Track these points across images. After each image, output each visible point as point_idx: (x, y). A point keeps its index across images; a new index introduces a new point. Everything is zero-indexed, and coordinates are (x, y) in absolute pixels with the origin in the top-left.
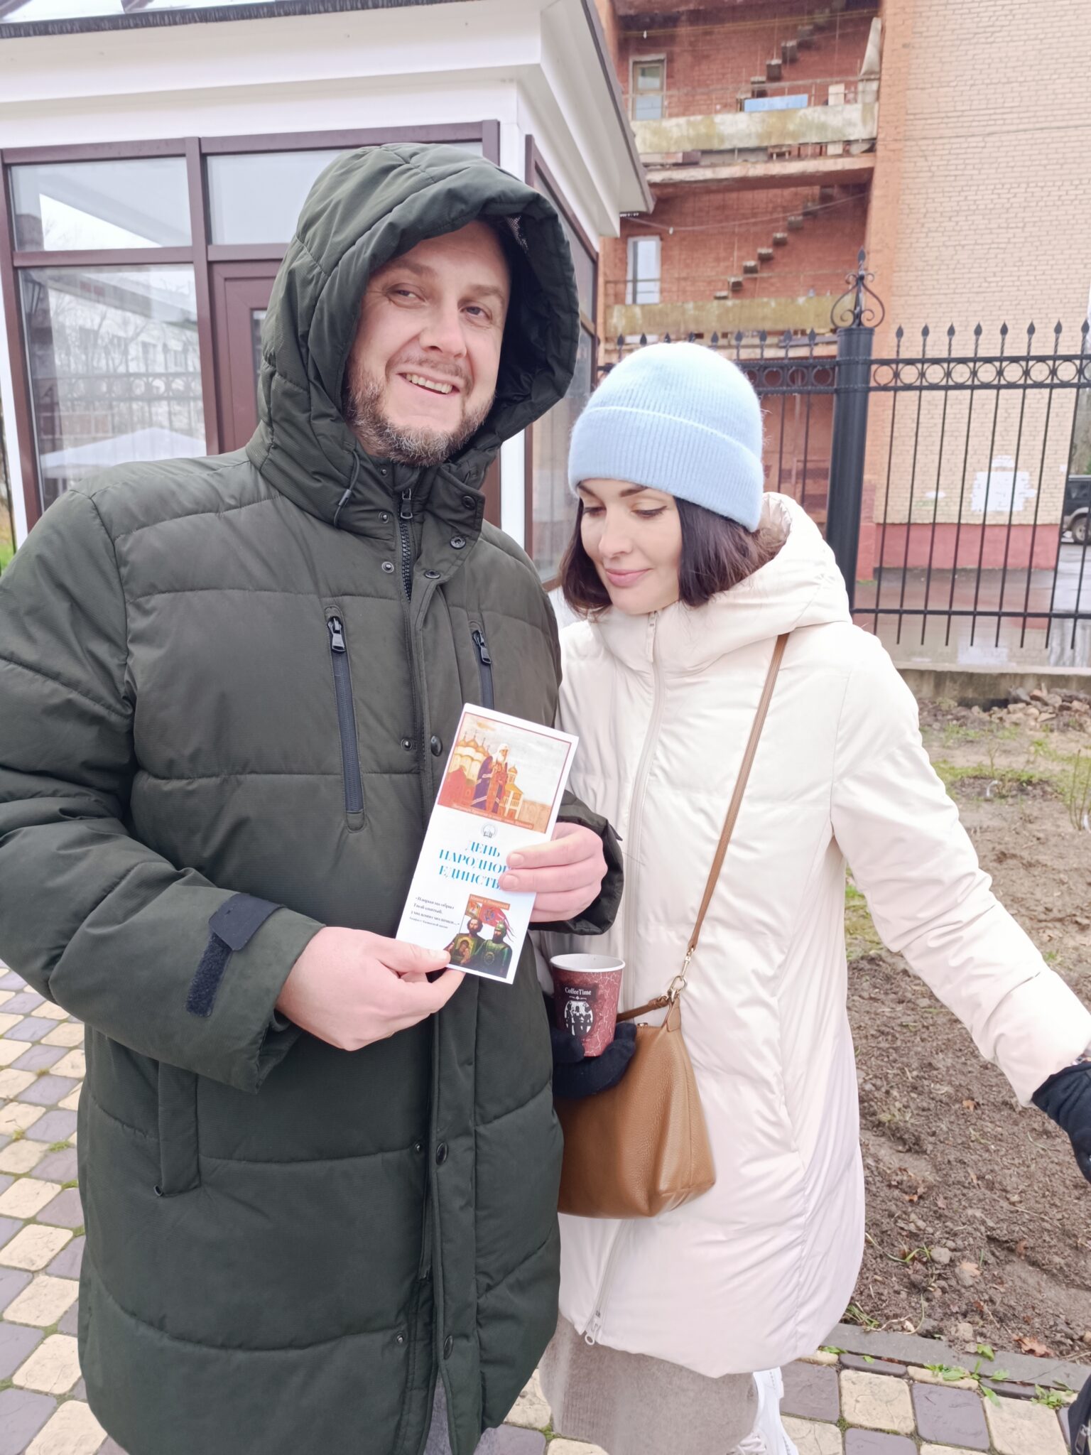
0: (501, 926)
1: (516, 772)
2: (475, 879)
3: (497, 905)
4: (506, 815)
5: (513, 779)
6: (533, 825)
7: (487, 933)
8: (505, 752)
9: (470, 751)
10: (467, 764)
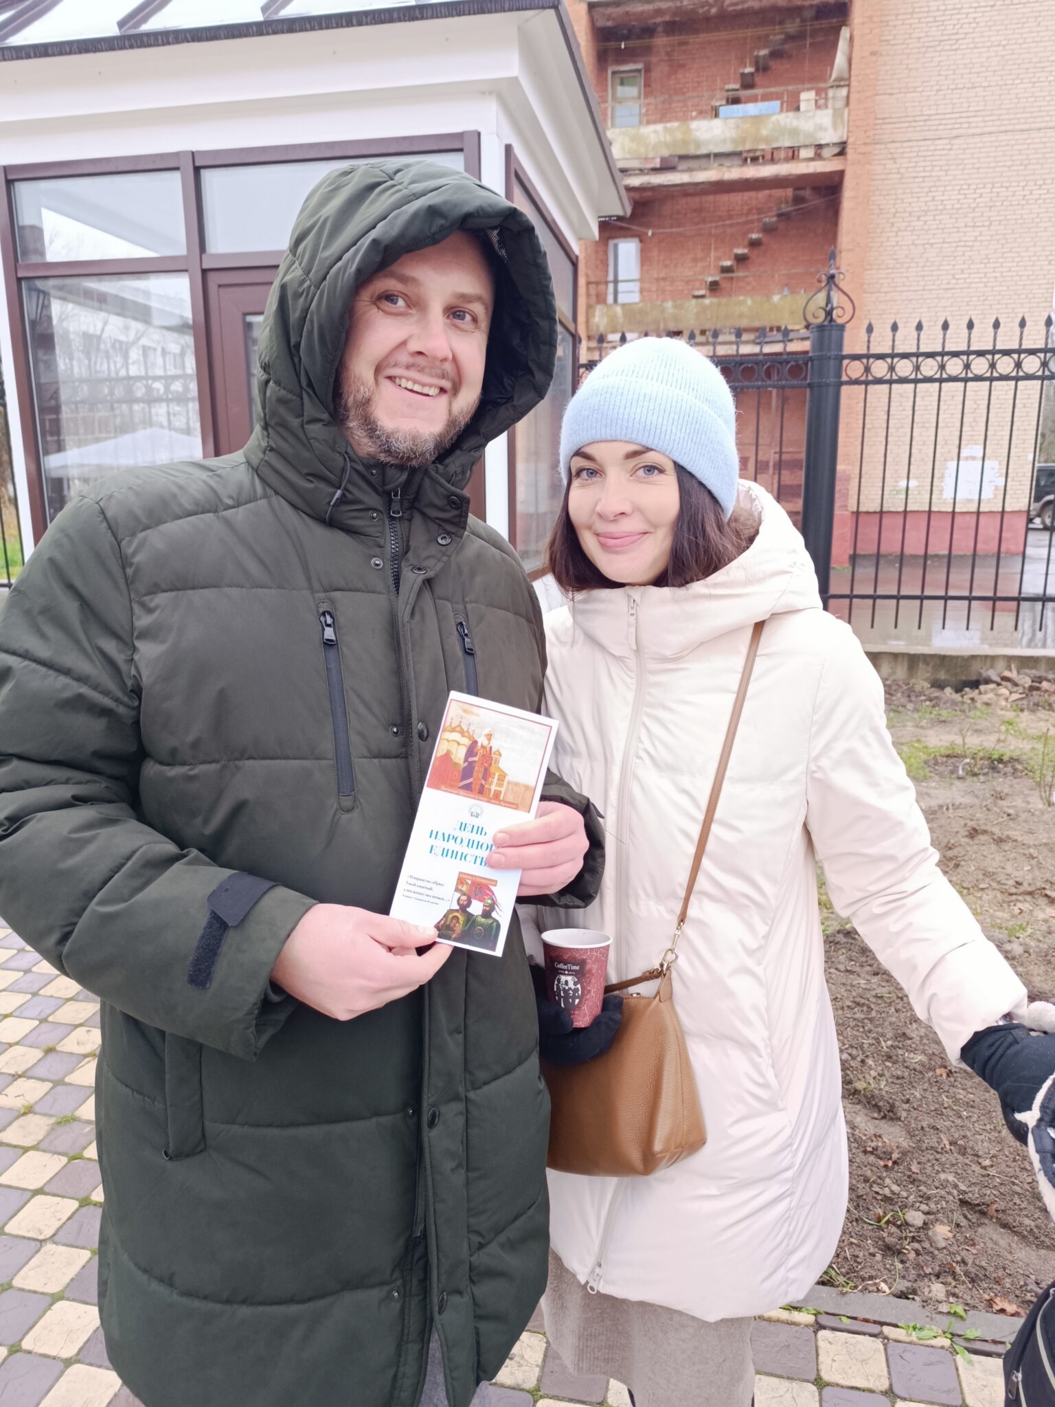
0: (489, 901)
1: (500, 755)
2: (464, 857)
3: (485, 882)
4: (491, 795)
5: (497, 761)
6: (517, 805)
7: (476, 908)
8: (489, 737)
9: (456, 736)
10: (453, 748)
